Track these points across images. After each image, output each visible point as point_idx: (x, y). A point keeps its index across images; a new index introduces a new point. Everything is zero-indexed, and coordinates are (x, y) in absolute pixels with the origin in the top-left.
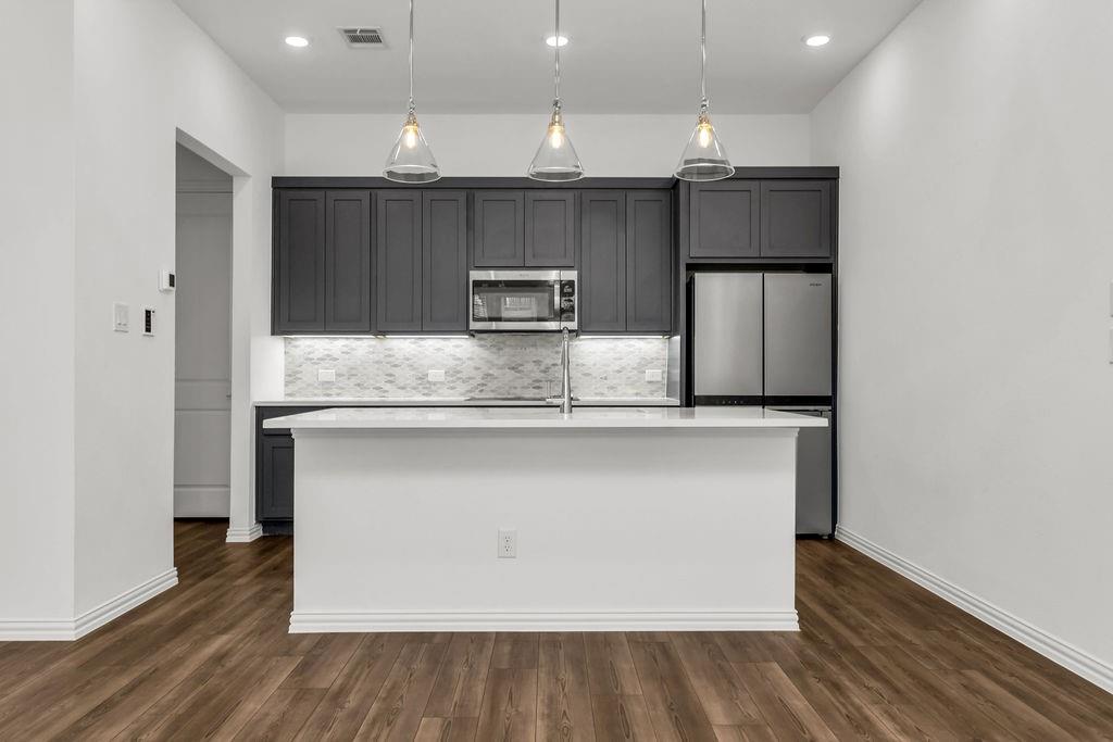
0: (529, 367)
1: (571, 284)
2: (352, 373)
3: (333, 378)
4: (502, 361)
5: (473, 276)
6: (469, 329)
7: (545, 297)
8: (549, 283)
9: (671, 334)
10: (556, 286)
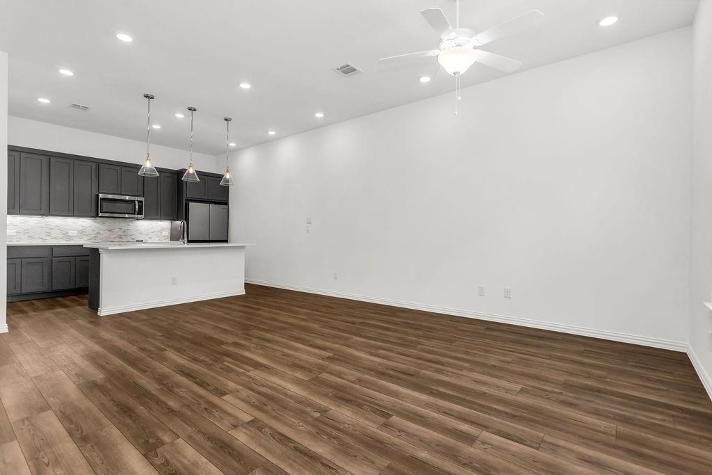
0: (117, 230)
1: (141, 202)
2: (26, 231)
3: (15, 234)
4: (104, 228)
5: (101, 196)
6: (97, 216)
7: (131, 206)
8: (134, 201)
9: (175, 220)
10: (136, 202)
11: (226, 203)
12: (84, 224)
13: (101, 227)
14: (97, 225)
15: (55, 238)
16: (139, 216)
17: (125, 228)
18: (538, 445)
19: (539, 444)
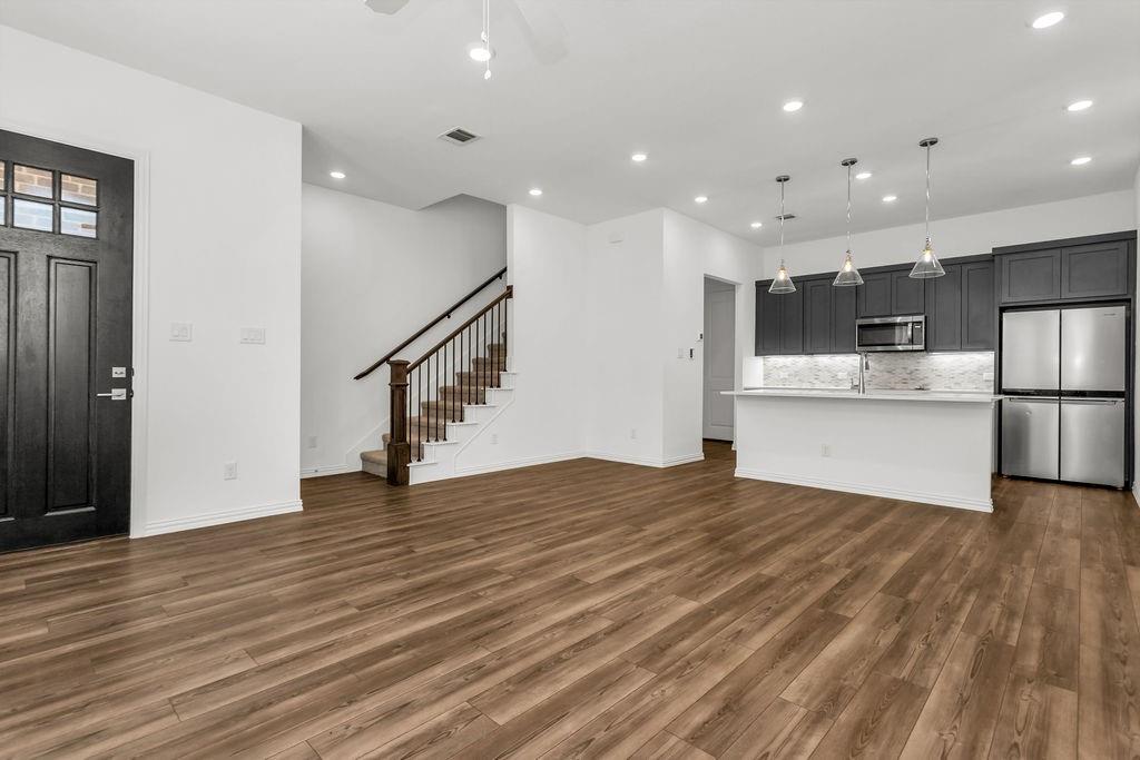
5: (859, 322)
8: (906, 323)
11: (1127, 301)
18: (174, 703)
19: (174, 707)
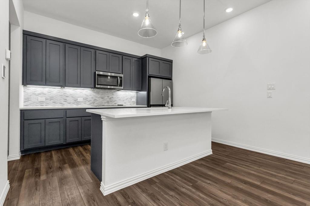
0: (106, 98)
1: (121, 78)
2: (51, 98)
3: (44, 100)
4: (99, 96)
5: (97, 73)
6: (95, 87)
7: (115, 80)
8: (117, 77)
9: (140, 91)
10: (119, 78)
11: (171, 79)
12: (87, 93)
13: (97, 95)
14: (94, 94)
15: (69, 103)
16: (120, 87)
17: (111, 96)
